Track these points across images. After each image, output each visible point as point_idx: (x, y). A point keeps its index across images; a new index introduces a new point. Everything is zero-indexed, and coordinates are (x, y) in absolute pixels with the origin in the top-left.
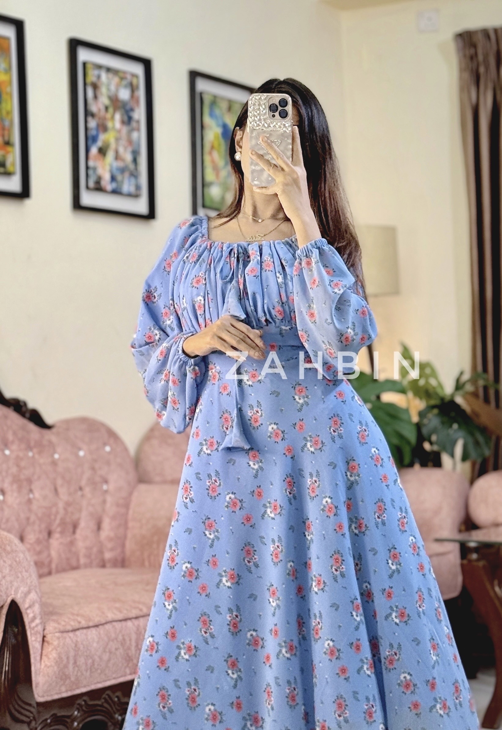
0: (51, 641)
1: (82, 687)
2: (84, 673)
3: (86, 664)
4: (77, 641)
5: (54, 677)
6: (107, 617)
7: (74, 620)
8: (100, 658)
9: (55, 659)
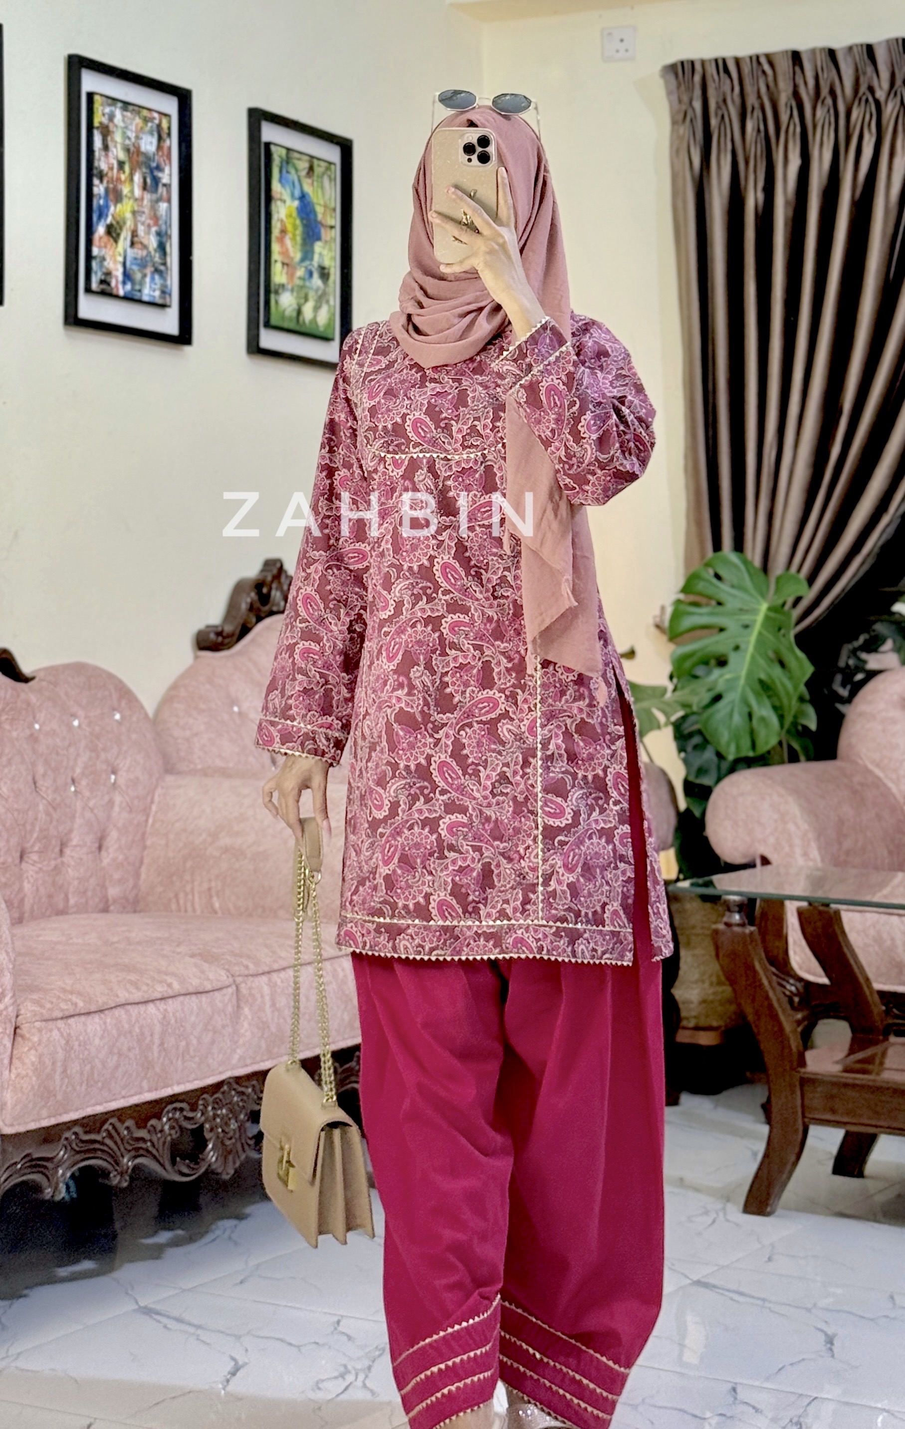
0: (27, 1035)
1: (72, 1110)
2: (78, 1088)
3: (82, 1074)
4: (69, 1035)
5: (31, 1094)
6: (117, 996)
7: (66, 1001)
8: (104, 1064)
9: (33, 1064)
